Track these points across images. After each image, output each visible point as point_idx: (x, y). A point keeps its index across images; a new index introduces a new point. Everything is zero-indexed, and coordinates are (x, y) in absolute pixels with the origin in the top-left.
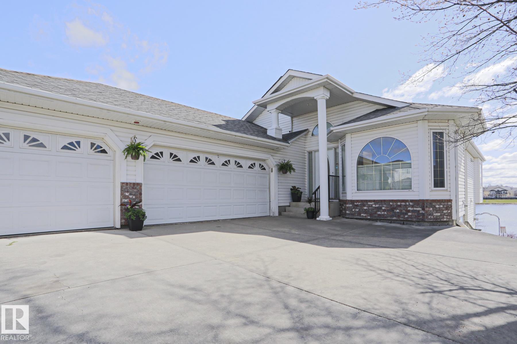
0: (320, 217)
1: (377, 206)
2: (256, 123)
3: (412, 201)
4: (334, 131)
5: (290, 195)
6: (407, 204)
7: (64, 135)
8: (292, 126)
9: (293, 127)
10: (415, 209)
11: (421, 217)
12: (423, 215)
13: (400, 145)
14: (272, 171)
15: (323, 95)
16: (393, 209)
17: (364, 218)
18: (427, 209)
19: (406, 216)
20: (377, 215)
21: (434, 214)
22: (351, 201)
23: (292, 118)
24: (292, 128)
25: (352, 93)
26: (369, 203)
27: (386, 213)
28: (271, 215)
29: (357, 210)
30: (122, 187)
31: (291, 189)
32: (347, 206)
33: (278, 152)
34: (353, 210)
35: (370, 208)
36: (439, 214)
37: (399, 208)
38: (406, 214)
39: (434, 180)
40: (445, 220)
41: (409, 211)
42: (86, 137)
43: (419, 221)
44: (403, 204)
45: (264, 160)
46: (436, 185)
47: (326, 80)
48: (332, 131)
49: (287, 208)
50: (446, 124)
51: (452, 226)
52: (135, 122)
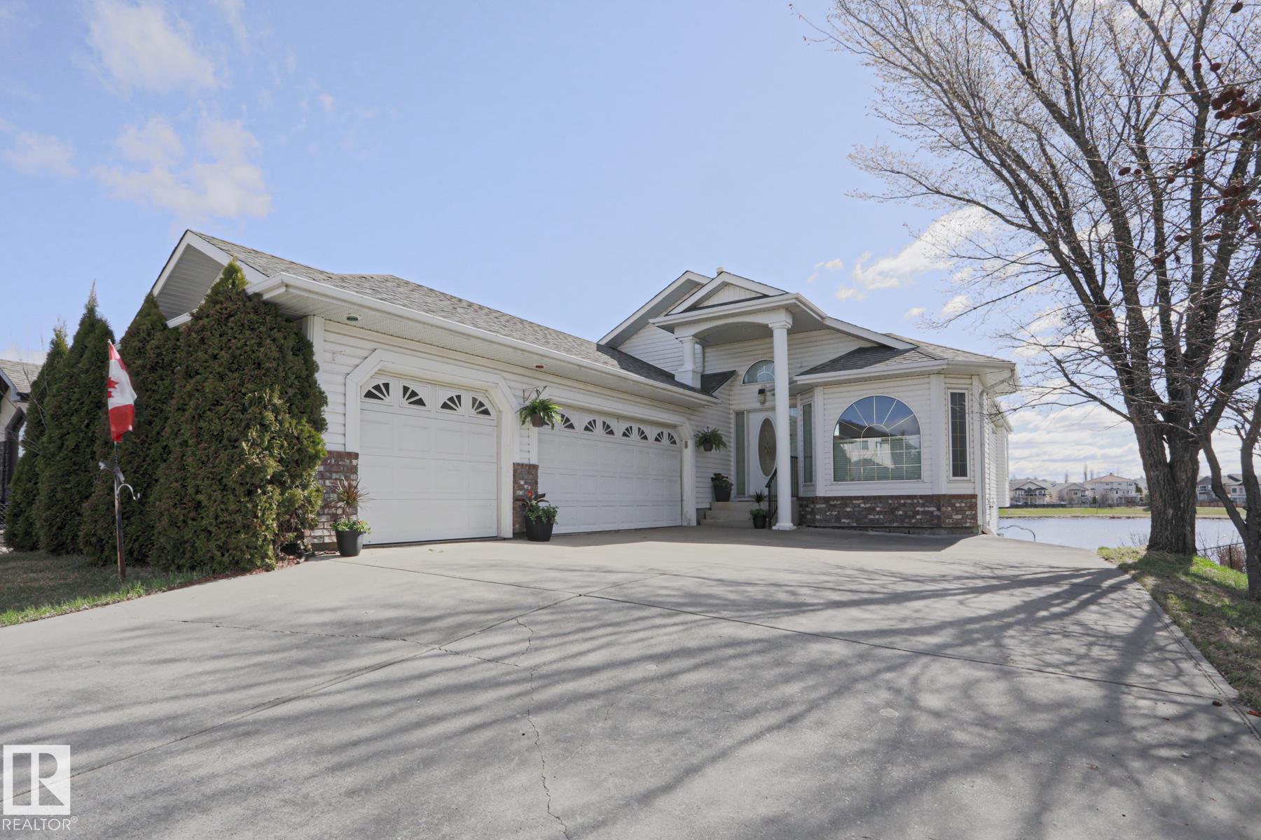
0: (777, 524)
1: (868, 505)
2: (624, 351)
3: (922, 497)
4: (799, 383)
5: (709, 490)
6: (915, 501)
7: (444, 385)
8: (704, 362)
9: (706, 364)
10: (926, 509)
11: (936, 521)
12: (939, 517)
13: (903, 410)
14: (686, 447)
15: (784, 323)
16: (892, 511)
17: (846, 525)
18: (944, 509)
19: (913, 521)
20: (867, 520)
21: (954, 517)
22: (824, 498)
23: (704, 348)
24: (704, 367)
25: (823, 318)
26: (854, 502)
27: (881, 517)
28: (685, 524)
29: (835, 513)
30: (515, 471)
31: (712, 479)
32: (818, 506)
33: (696, 413)
34: (828, 513)
35: (857, 509)
36: (960, 517)
37: (903, 509)
38: (914, 517)
39: (953, 465)
40: (968, 525)
41: (918, 513)
42: (468, 389)
43: (932, 528)
44: (909, 501)
45: (674, 427)
46: (955, 474)
47: (794, 301)
48: (796, 381)
49: (708, 513)
50: (969, 381)
51: (977, 534)
52: (537, 367)
